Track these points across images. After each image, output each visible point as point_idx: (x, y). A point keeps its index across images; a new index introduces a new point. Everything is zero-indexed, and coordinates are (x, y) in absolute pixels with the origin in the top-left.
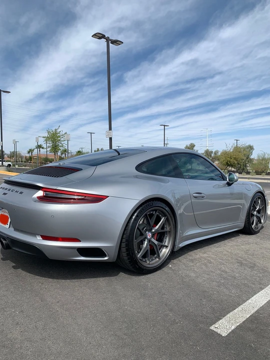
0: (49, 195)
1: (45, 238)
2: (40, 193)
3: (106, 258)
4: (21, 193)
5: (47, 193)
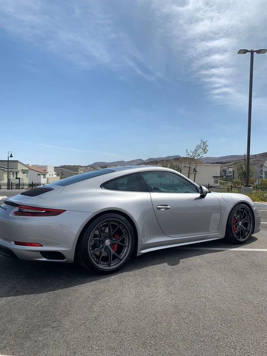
1: (17, 243)
3: (65, 260)
4: (6, 209)
5: (21, 208)
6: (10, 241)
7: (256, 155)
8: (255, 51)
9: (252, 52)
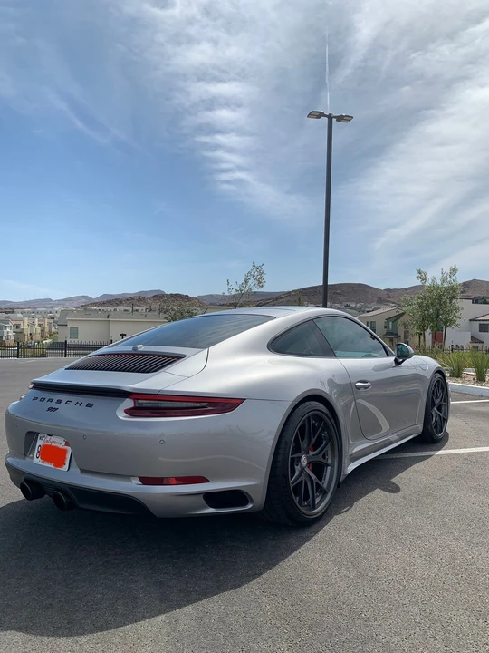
0: (144, 405)
1: (146, 481)
2: (129, 403)
3: (250, 506)
4: (90, 405)
5: (140, 401)
6: (127, 477)
7: (289, 292)
8: (335, 117)
9: (330, 117)
